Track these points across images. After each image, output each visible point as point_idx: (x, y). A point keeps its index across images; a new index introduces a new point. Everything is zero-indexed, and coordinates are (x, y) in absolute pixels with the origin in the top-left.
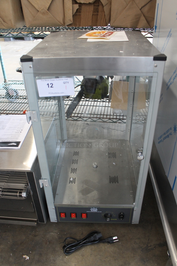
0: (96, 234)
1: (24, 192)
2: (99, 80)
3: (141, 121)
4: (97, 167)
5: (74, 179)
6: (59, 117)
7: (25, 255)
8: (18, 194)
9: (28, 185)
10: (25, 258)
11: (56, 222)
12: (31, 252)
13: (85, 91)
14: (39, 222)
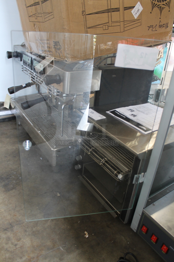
1: (122, 174)
7: (87, 232)
8: (115, 172)
9: (130, 171)
10: (85, 234)
11: (135, 231)
12: (93, 234)
14: (120, 218)
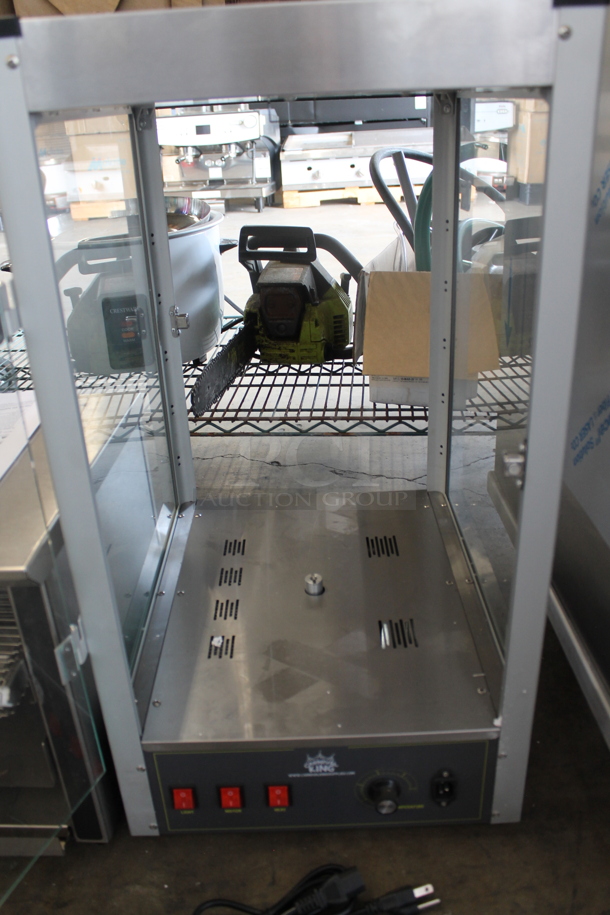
0: (334, 878)
2: (311, 290)
3: (484, 424)
4: (322, 591)
5: (228, 641)
6: (162, 424)
9: (21, 655)
11: (156, 833)
13: (261, 332)
14: (79, 840)
